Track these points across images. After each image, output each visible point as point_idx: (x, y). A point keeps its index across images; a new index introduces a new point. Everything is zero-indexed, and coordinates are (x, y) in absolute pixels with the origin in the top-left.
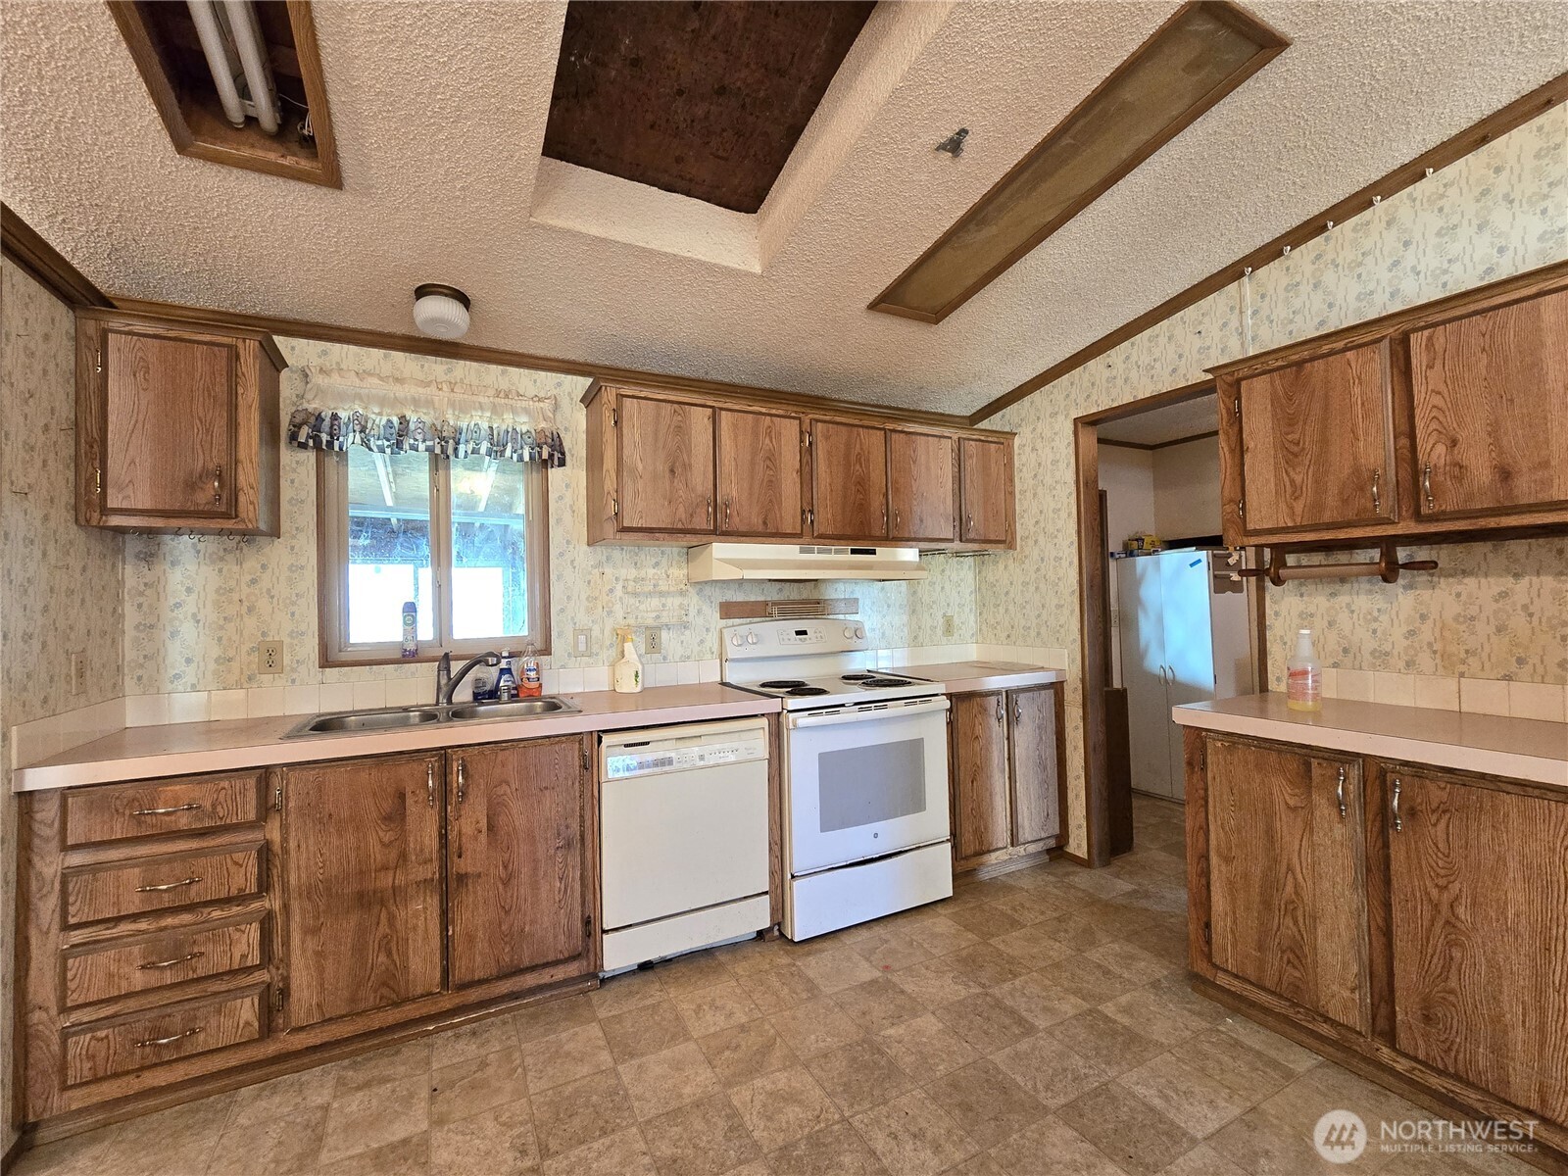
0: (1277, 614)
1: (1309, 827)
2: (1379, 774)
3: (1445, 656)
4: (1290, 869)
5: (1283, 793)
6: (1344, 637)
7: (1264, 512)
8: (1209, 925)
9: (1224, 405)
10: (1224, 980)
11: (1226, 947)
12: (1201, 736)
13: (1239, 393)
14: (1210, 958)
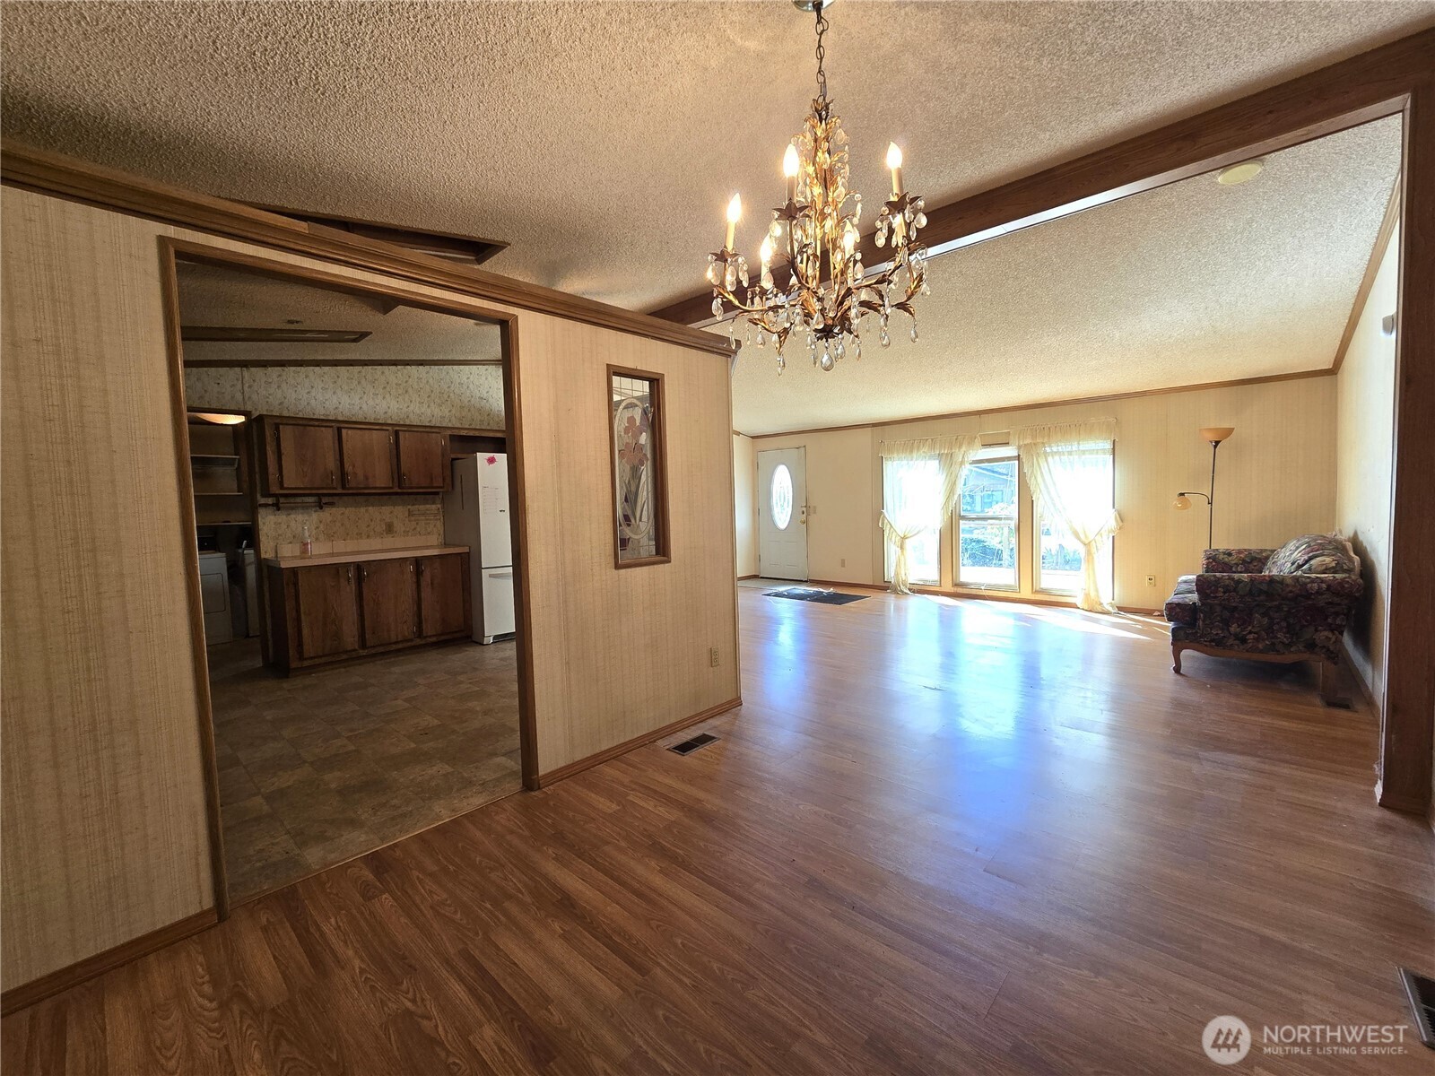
0: (264, 523)
1: (339, 591)
2: (359, 567)
3: (328, 535)
4: (333, 608)
5: (330, 581)
6: (293, 531)
7: (291, 480)
8: (300, 645)
9: (269, 433)
10: (306, 663)
11: (309, 649)
12: (294, 571)
13: (277, 429)
14: (301, 658)
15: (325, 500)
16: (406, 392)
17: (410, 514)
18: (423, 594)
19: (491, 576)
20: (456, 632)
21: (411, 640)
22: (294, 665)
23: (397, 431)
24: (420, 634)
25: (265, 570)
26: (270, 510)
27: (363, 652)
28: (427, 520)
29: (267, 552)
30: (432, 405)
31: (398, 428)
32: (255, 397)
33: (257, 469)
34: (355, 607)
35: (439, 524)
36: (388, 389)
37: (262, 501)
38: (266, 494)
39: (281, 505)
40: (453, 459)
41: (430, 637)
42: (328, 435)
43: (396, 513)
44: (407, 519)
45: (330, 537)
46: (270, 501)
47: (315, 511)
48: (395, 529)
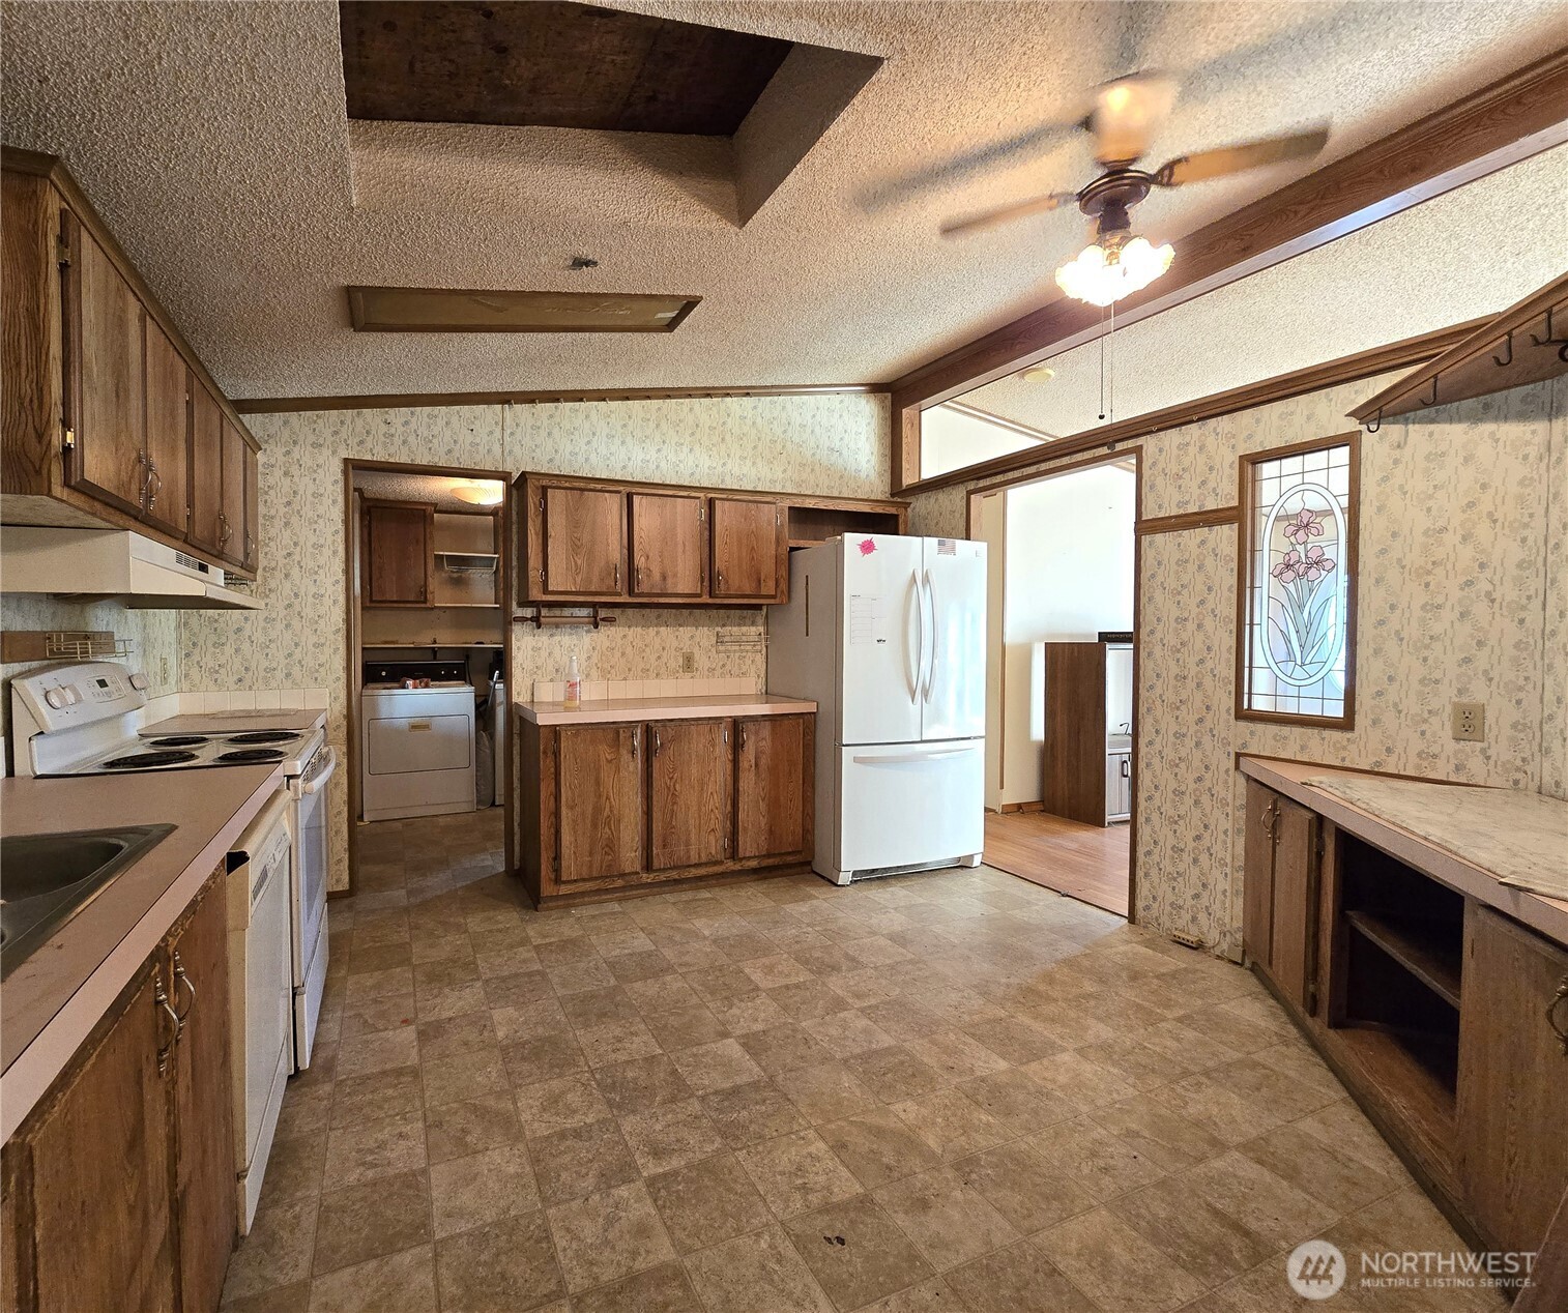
0: (519, 648)
1: (618, 770)
2: (649, 728)
3: (603, 670)
4: (608, 798)
5: (605, 752)
6: (557, 662)
7: (560, 580)
8: (557, 858)
9: (532, 500)
10: (564, 890)
11: (570, 866)
12: (555, 730)
13: (544, 496)
14: (558, 881)
15: (603, 613)
16: (723, 439)
17: (719, 640)
18: (741, 784)
19: (856, 760)
20: (789, 853)
21: (720, 863)
22: (547, 889)
23: (711, 500)
24: (733, 852)
25: (517, 723)
26: (528, 627)
27: (646, 878)
28: (742, 651)
29: (520, 697)
30: (759, 460)
31: (713, 495)
32: (517, 450)
33: (514, 563)
34: (639, 799)
35: (760, 659)
36: (698, 436)
37: (518, 612)
38: (524, 603)
39: (542, 619)
40: (793, 549)
41: (749, 858)
42: (612, 505)
43: (697, 637)
44: (714, 650)
45: (605, 674)
46: (529, 612)
47: (588, 631)
48: (696, 665)
